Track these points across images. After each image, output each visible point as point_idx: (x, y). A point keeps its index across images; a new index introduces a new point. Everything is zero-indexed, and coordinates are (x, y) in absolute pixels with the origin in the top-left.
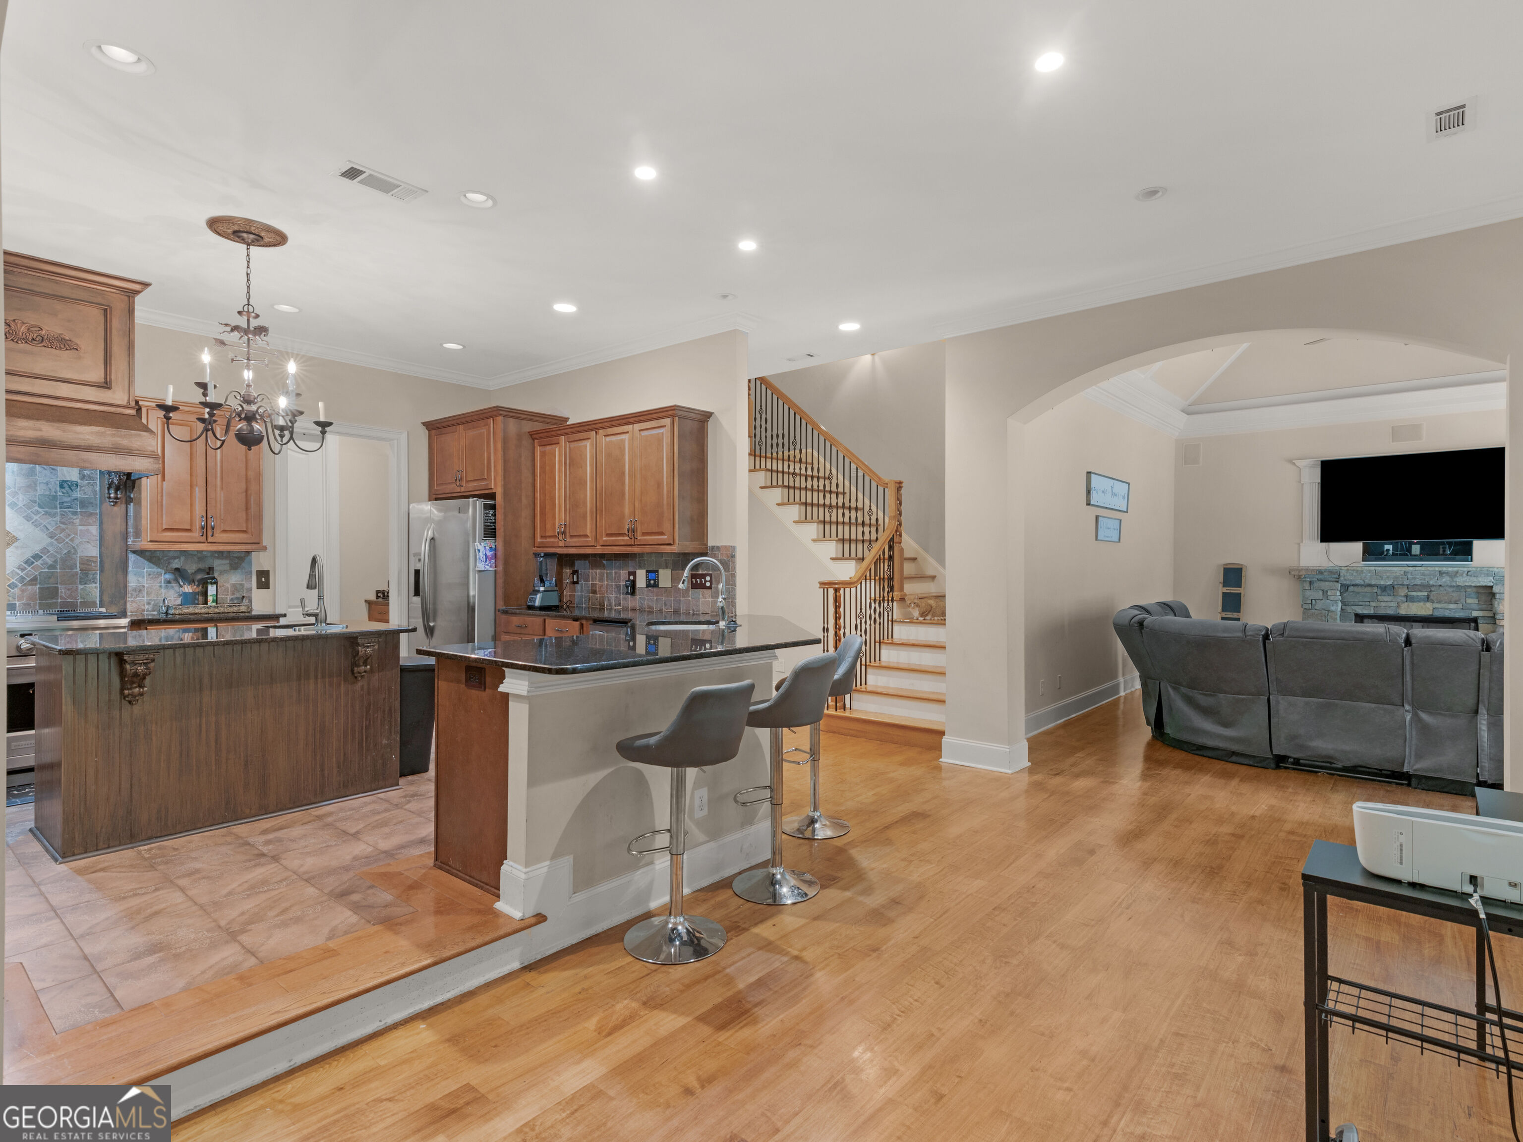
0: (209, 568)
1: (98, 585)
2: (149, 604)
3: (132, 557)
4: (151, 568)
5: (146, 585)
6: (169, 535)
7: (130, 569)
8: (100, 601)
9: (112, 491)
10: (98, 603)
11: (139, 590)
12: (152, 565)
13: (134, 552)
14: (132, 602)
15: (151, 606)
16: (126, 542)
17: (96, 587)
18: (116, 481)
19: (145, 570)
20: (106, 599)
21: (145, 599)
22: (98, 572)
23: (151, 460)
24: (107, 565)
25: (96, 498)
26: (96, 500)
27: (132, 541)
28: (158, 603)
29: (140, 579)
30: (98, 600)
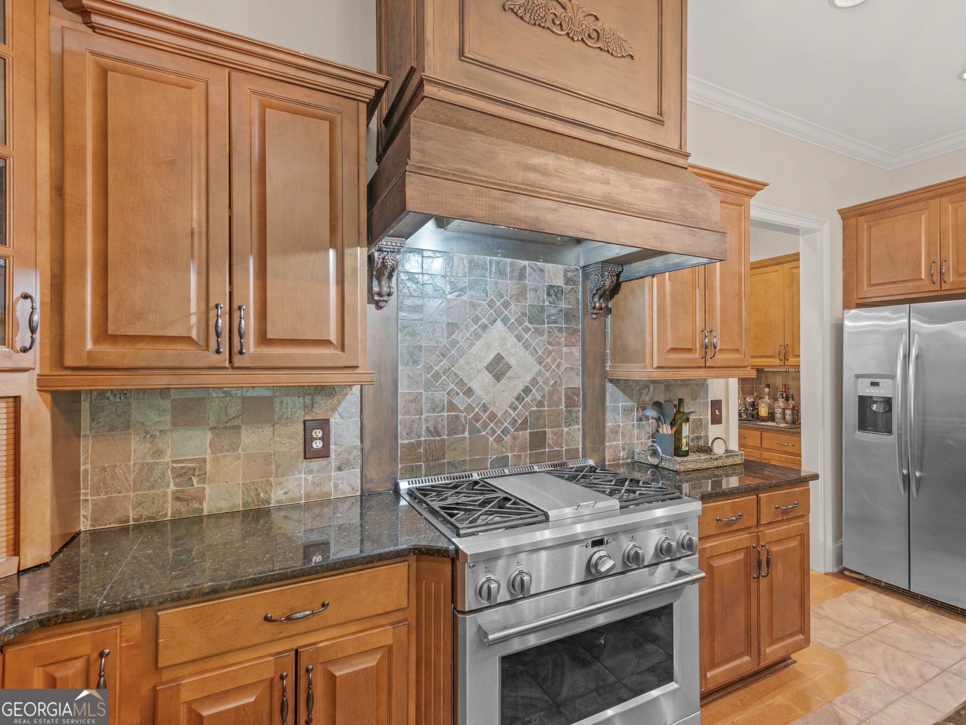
0: (679, 400)
1: (580, 426)
2: (624, 449)
3: (609, 387)
4: (626, 402)
5: (621, 425)
6: (673, 356)
7: (608, 404)
8: (584, 448)
9: (596, 299)
10: (581, 450)
11: (615, 432)
12: (626, 397)
13: (611, 381)
14: (610, 447)
15: (626, 452)
16: (605, 367)
17: (579, 429)
18: (608, 284)
19: (620, 404)
20: (589, 445)
21: (620, 443)
22: (581, 409)
23: (718, 236)
24: (589, 401)
25: (578, 308)
26: (578, 312)
27: (610, 366)
28: (631, 448)
29: (616, 416)
30: (580, 446)
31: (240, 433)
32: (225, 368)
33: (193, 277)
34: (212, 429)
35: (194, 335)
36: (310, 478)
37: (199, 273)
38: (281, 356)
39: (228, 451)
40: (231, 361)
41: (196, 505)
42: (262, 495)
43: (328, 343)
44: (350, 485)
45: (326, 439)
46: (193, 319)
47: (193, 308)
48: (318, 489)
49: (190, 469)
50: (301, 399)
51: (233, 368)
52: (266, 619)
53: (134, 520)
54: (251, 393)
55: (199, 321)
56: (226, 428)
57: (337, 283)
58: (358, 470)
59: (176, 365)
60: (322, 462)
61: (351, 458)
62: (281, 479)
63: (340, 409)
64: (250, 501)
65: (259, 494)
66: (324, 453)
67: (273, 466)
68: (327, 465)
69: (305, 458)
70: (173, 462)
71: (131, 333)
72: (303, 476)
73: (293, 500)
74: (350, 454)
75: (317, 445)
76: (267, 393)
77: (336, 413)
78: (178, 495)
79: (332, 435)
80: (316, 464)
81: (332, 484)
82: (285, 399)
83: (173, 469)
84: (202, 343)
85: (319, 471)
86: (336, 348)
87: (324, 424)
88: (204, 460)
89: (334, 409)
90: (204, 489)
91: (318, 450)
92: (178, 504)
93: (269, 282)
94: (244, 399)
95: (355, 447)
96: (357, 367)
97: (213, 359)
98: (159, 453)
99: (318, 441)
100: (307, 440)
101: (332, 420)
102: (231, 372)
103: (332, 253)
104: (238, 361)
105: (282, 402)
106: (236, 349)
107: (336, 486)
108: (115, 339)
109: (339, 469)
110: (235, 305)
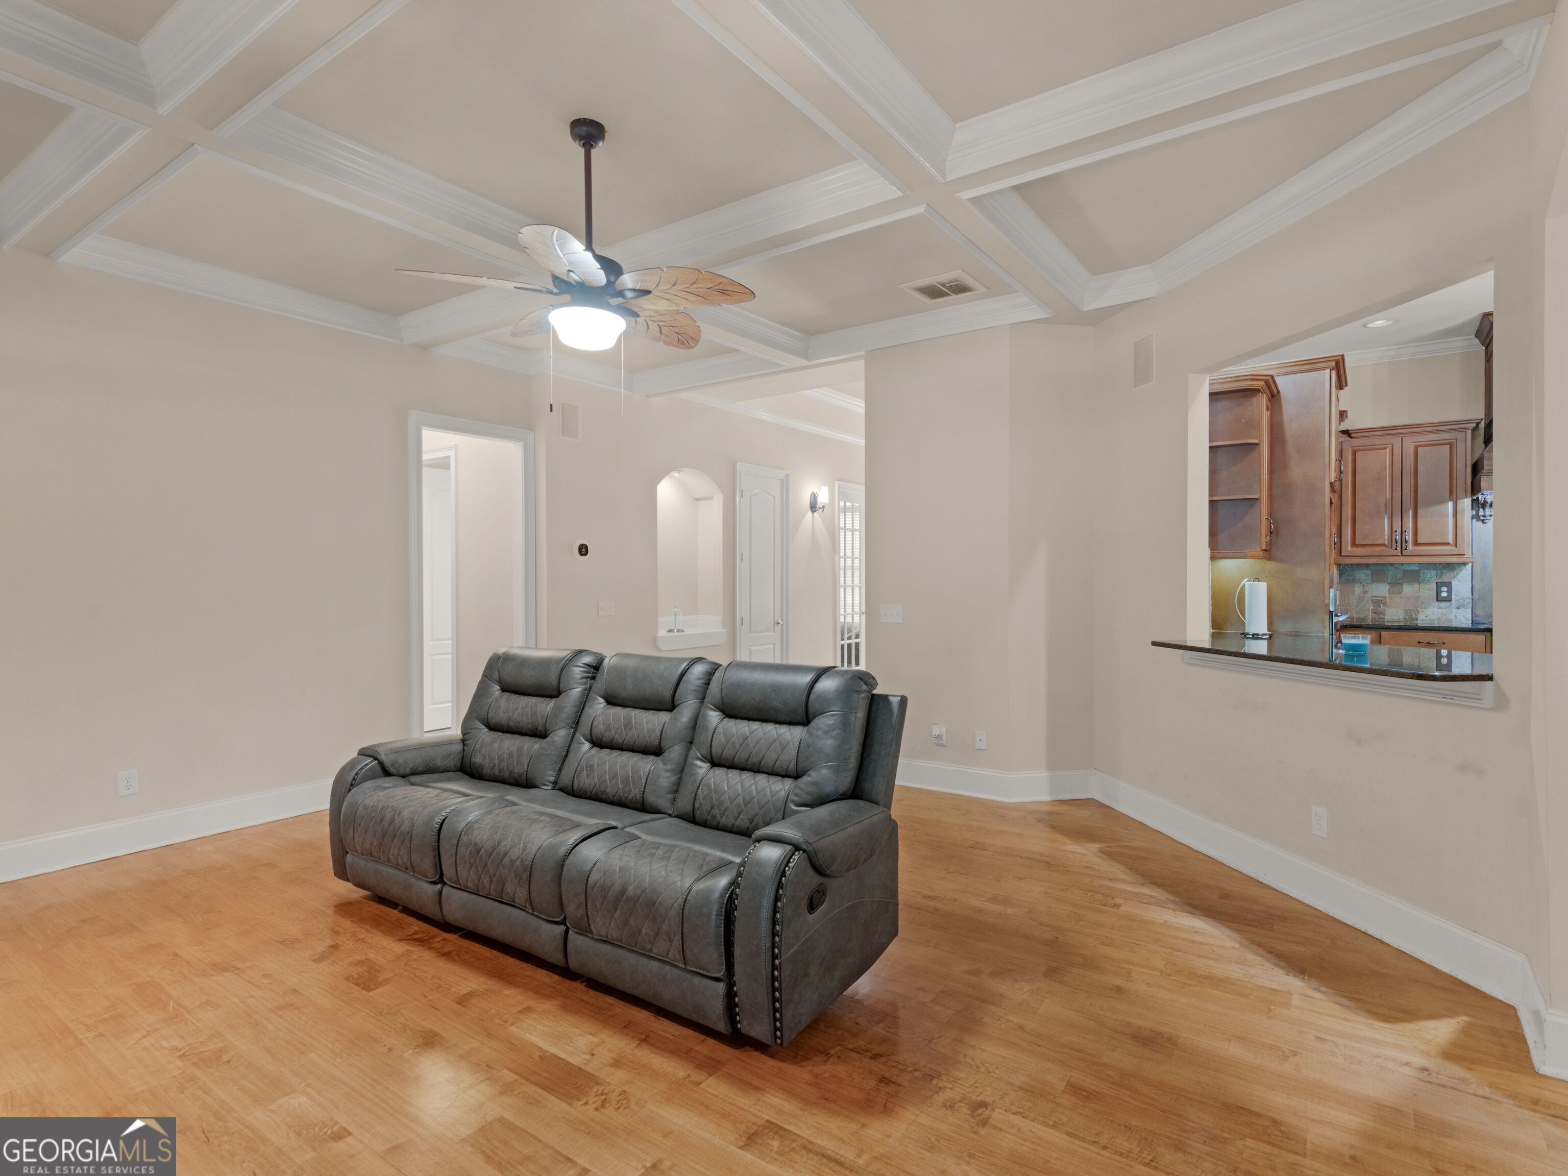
31: (1402, 586)
32: (1399, 556)
33: (1386, 521)
34: (1389, 584)
35: (1387, 544)
36: (1440, 611)
37: (1388, 519)
38: (1424, 550)
39: (1397, 594)
40: (1401, 553)
41: (1382, 616)
42: (1414, 616)
43: (1448, 544)
44: (1464, 617)
45: (1449, 592)
46: (1386, 537)
47: (1386, 533)
48: (1444, 617)
49: (1379, 600)
50: (1435, 571)
51: (1402, 555)
52: (1419, 642)
53: (1356, 618)
54: (1408, 568)
55: (1388, 537)
56: (1395, 584)
57: (1453, 517)
58: (1470, 610)
59: (1380, 554)
60: (1448, 604)
61: (1465, 603)
62: (1424, 610)
63: (1458, 577)
64: (1407, 618)
65: (1412, 615)
66: (1448, 599)
67: (1420, 603)
68: (1450, 605)
69: (1437, 601)
70: (1372, 596)
71: (1363, 543)
72: (1436, 609)
73: (1430, 620)
74: (1464, 600)
75: (1444, 594)
76: (1416, 568)
77: (1456, 579)
78: (1374, 611)
79: (1453, 590)
80: (1443, 604)
81: (1453, 615)
82: (1426, 571)
83: (1372, 599)
84: (1390, 546)
85: (1445, 608)
86: (1453, 546)
87: (1448, 585)
88: (1386, 597)
89: (1454, 577)
90: (1385, 610)
91: (1444, 597)
92: (1374, 614)
93: (1419, 520)
94: (1405, 571)
95: (1467, 598)
96: (1464, 554)
97: (1395, 552)
98: (1366, 592)
99: (1444, 593)
100: (1438, 593)
101: (1452, 583)
102: (1401, 557)
103: (1450, 504)
104: (1404, 553)
105: (1424, 573)
106: (1404, 547)
107: (1455, 617)
108: (1358, 546)
109: (1458, 608)
110: (1403, 530)
